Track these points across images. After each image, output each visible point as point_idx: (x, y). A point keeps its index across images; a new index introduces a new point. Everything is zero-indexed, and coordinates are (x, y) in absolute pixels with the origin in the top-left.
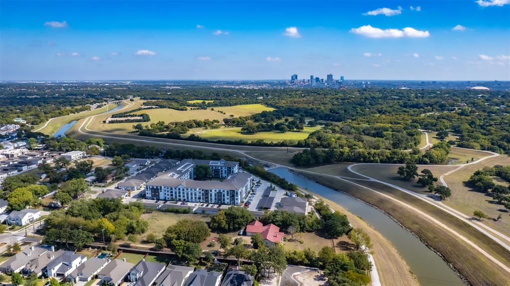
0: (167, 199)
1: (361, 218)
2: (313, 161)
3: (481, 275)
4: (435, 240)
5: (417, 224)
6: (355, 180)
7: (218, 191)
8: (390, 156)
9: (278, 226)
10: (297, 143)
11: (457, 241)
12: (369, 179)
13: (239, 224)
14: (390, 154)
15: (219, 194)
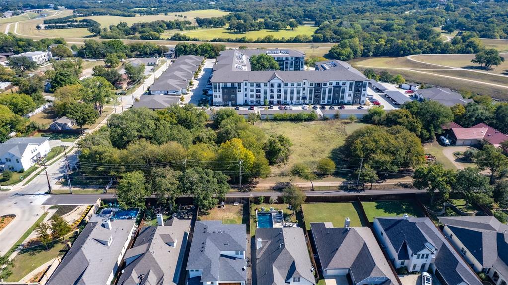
0: (250, 103)
2: (352, 55)
7: (334, 84)
10: (311, 38)
12: (452, 69)
14: (433, 45)
15: (337, 89)
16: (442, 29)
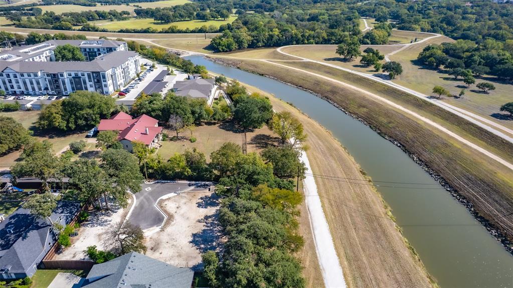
1: (291, 105)
2: (235, 46)
3: (458, 167)
4: (390, 125)
5: (364, 107)
6: (285, 62)
7: (73, 75)
8: (326, 38)
9: (156, 117)
10: (219, 28)
11: (419, 124)
12: (303, 60)
13: (86, 119)
14: (328, 35)
15: (77, 80)
16: (376, 20)
